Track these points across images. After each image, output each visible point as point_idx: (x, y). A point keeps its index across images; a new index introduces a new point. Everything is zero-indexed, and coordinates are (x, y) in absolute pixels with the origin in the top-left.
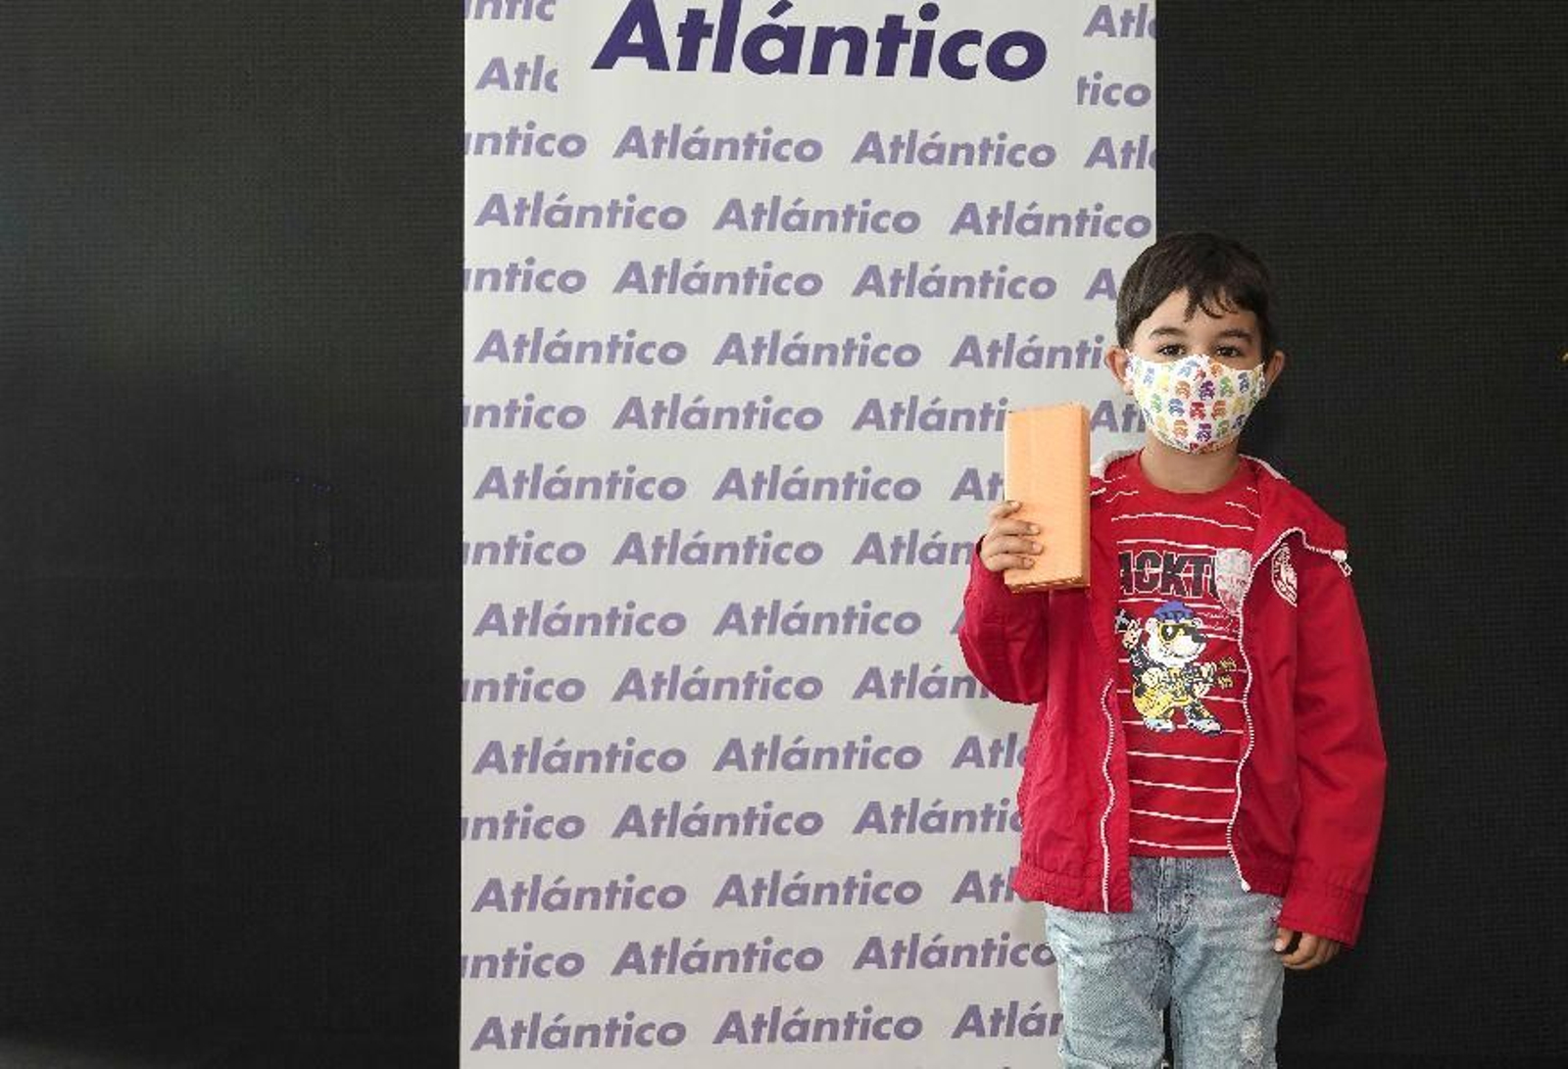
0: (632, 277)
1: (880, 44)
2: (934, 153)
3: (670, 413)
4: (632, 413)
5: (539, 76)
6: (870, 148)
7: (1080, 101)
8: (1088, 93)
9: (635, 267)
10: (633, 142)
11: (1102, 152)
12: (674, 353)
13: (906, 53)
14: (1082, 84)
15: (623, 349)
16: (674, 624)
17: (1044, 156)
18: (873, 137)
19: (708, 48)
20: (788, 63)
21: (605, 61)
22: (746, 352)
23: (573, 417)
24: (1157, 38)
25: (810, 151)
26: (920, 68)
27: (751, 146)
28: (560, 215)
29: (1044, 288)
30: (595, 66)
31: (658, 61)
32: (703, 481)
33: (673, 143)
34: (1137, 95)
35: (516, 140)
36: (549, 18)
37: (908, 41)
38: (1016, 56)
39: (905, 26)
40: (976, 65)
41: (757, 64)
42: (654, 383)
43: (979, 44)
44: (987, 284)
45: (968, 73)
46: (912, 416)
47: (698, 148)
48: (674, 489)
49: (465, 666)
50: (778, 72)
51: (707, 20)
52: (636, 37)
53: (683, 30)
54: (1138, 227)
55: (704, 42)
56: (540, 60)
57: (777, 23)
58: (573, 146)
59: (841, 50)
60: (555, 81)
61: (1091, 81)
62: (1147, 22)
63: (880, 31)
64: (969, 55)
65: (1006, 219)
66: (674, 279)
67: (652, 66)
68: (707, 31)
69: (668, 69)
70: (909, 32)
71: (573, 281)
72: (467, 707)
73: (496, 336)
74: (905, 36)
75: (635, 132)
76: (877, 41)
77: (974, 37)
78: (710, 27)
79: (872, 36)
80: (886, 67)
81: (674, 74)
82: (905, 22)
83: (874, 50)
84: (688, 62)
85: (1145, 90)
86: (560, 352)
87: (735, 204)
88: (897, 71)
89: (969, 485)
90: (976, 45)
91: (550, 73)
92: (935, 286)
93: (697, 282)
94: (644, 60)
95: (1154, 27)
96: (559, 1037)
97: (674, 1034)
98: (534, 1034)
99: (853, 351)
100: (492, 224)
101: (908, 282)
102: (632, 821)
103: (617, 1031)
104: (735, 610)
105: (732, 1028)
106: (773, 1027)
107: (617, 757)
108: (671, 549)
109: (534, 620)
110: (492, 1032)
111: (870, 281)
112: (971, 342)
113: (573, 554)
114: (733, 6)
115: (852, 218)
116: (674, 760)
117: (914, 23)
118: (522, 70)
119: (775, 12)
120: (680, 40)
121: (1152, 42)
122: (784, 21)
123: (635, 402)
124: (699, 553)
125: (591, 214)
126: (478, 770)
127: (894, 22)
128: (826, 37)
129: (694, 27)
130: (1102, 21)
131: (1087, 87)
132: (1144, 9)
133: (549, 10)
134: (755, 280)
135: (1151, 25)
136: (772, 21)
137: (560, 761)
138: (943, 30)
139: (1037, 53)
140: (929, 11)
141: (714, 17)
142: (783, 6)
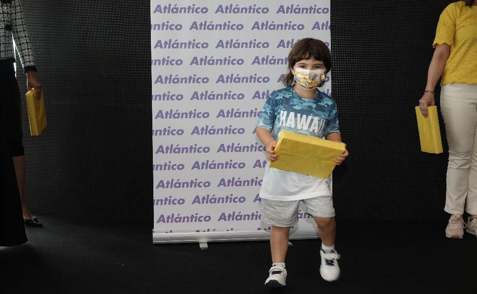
0: (194, 26)
3: (205, 61)
4: (195, 61)
9: (195, 23)
12: (205, 45)
15: (192, 44)
16: (206, 115)
22: (224, 44)
23: (179, 62)
28: (176, 10)
29: (301, 27)
32: (214, 78)
42: (200, 53)
44: (286, 26)
46: (267, 61)
48: (206, 80)
49: (153, 126)
54: (325, 11)
65: (291, 9)
66: (205, 26)
71: (179, 27)
72: (154, 137)
73: (159, 42)
86: (176, 45)
87: (221, 6)
89: (282, 78)
92: (274, 27)
93: (211, 27)
96: (179, 219)
97: (208, 219)
98: (172, 219)
99: (252, 44)
100: (158, 13)
101: (266, 26)
102: (196, 165)
103: (193, 218)
104: (222, 111)
105: (223, 217)
106: (232, 217)
107: (192, 149)
108: (206, 96)
109: (170, 114)
110: (162, 219)
111: (256, 26)
112: (282, 41)
113: (180, 97)
115: (251, 9)
116: (207, 150)
123: (195, 58)
124: (212, 97)
125: (183, 10)
126: (157, 153)
134: (226, 26)
137: (178, 150)
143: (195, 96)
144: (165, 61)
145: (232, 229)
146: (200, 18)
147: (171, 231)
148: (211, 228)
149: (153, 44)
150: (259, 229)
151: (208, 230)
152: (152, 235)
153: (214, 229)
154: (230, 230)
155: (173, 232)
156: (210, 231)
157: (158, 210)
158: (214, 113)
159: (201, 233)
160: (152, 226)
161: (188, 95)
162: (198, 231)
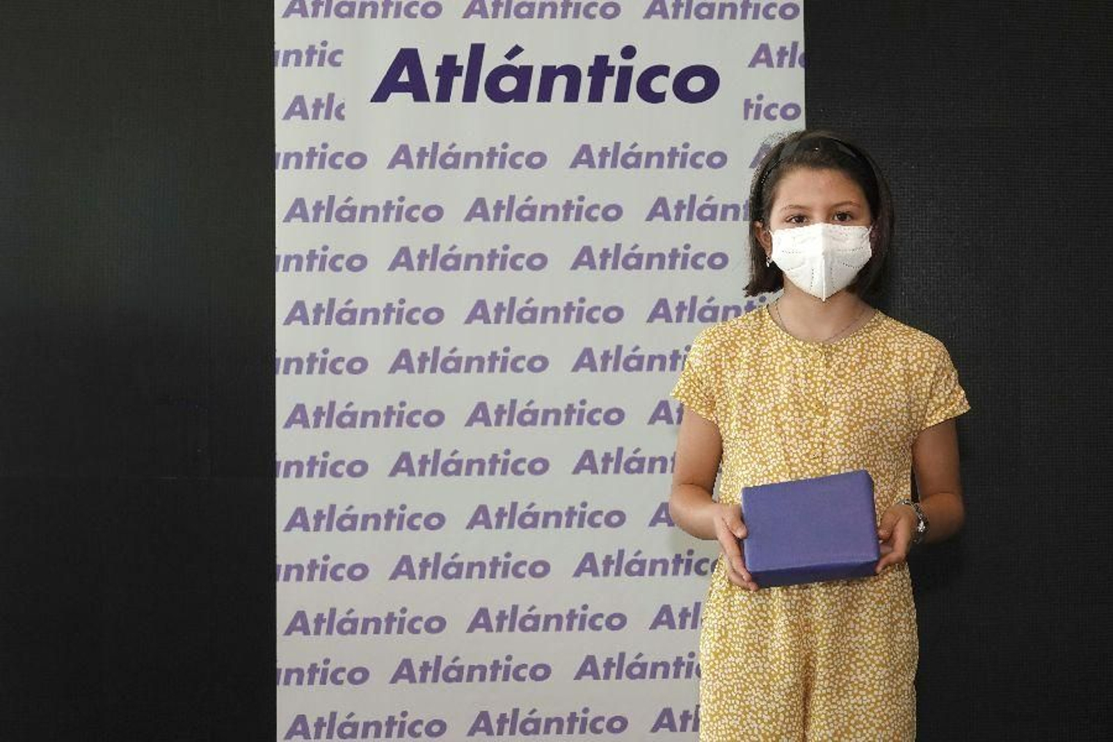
0: (402, 259)
1: (590, 78)
2: (633, 160)
3: (434, 361)
4: (403, 362)
5: (330, 108)
6: (584, 157)
7: (746, 117)
8: (752, 112)
10: (402, 157)
12: (434, 316)
13: (611, 84)
14: (748, 104)
15: (396, 313)
16: (436, 521)
17: (718, 160)
18: (586, 149)
19: (459, 84)
20: (520, 94)
21: (381, 95)
22: (490, 314)
23: (358, 365)
24: (806, 68)
25: (537, 160)
26: (622, 96)
27: (495, 157)
28: (348, 213)
29: (719, 261)
30: (372, 101)
31: (420, 95)
32: (458, 412)
33: (435, 157)
34: (791, 112)
35: (313, 157)
36: (338, 65)
37: (612, 75)
38: (696, 84)
39: (609, 64)
40: (664, 93)
41: (496, 95)
42: (419, 339)
43: (667, 76)
44: (675, 259)
45: (659, 98)
46: (616, 360)
47: (452, 160)
48: (435, 418)
49: (278, 554)
50: (512, 101)
51: (458, 63)
52: (404, 77)
53: (440, 71)
55: (456, 79)
56: (331, 97)
57: (512, 64)
58: (357, 161)
60: (343, 112)
61: (754, 101)
62: (798, 55)
63: (591, 68)
64: (660, 84)
65: (690, 209)
66: (435, 259)
67: (417, 99)
68: (458, 71)
69: (427, 99)
70: (613, 67)
71: (358, 263)
72: (280, 584)
73: (300, 305)
74: (610, 71)
75: (404, 149)
76: (589, 75)
78: (462, 67)
79: (584, 72)
80: (596, 95)
81: (433, 105)
82: (609, 60)
83: (586, 83)
84: (444, 95)
85: (796, 107)
86: (348, 316)
87: (480, 202)
88: (604, 98)
89: (662, 412)
90: (664, 77)
91: (339, 106)
92: (635, 261)
93: (453, 262)
94: (410, 94)
95: (803, 59)
99: (572, 312)
100: (296, 221)
101: (614, 258)
102: (405, 671)
104: (483, 509)
107: (392, 623)
108: (435, 464)
109: (328, 519)
111: (585, 258)
112: (663, 303)
113: (359, 469)
114: (477, 51)
115: (570, 210)
116: (437, 625)
117: (616, 61)
118: (318, 105)
119: (510, 56)
120: (438, 78)
121: (802, 71)
122: (517, 62)
123: (405, 354)
124: (455, 467)
125: (371, 212)
126: (288, 633)
127: (601, 61)
128: (549, 74)
129: (448, 68)
130: (762, 55)
131: (751, 106)
132: (795, 45)
133: (338, 58)
134: (496, 259)
135: (801, 57)
136: (507, 62)
137: (350, 626)
138: (639, 66)
139: (712, 80)
140: (629, 52)
141: (463, 61)
142: (516, 51)
143: (403, 464)
144: (313, 363)
146: (419, 236)
149: (281, 312)
158: (459, 514)
161: (381, 462)
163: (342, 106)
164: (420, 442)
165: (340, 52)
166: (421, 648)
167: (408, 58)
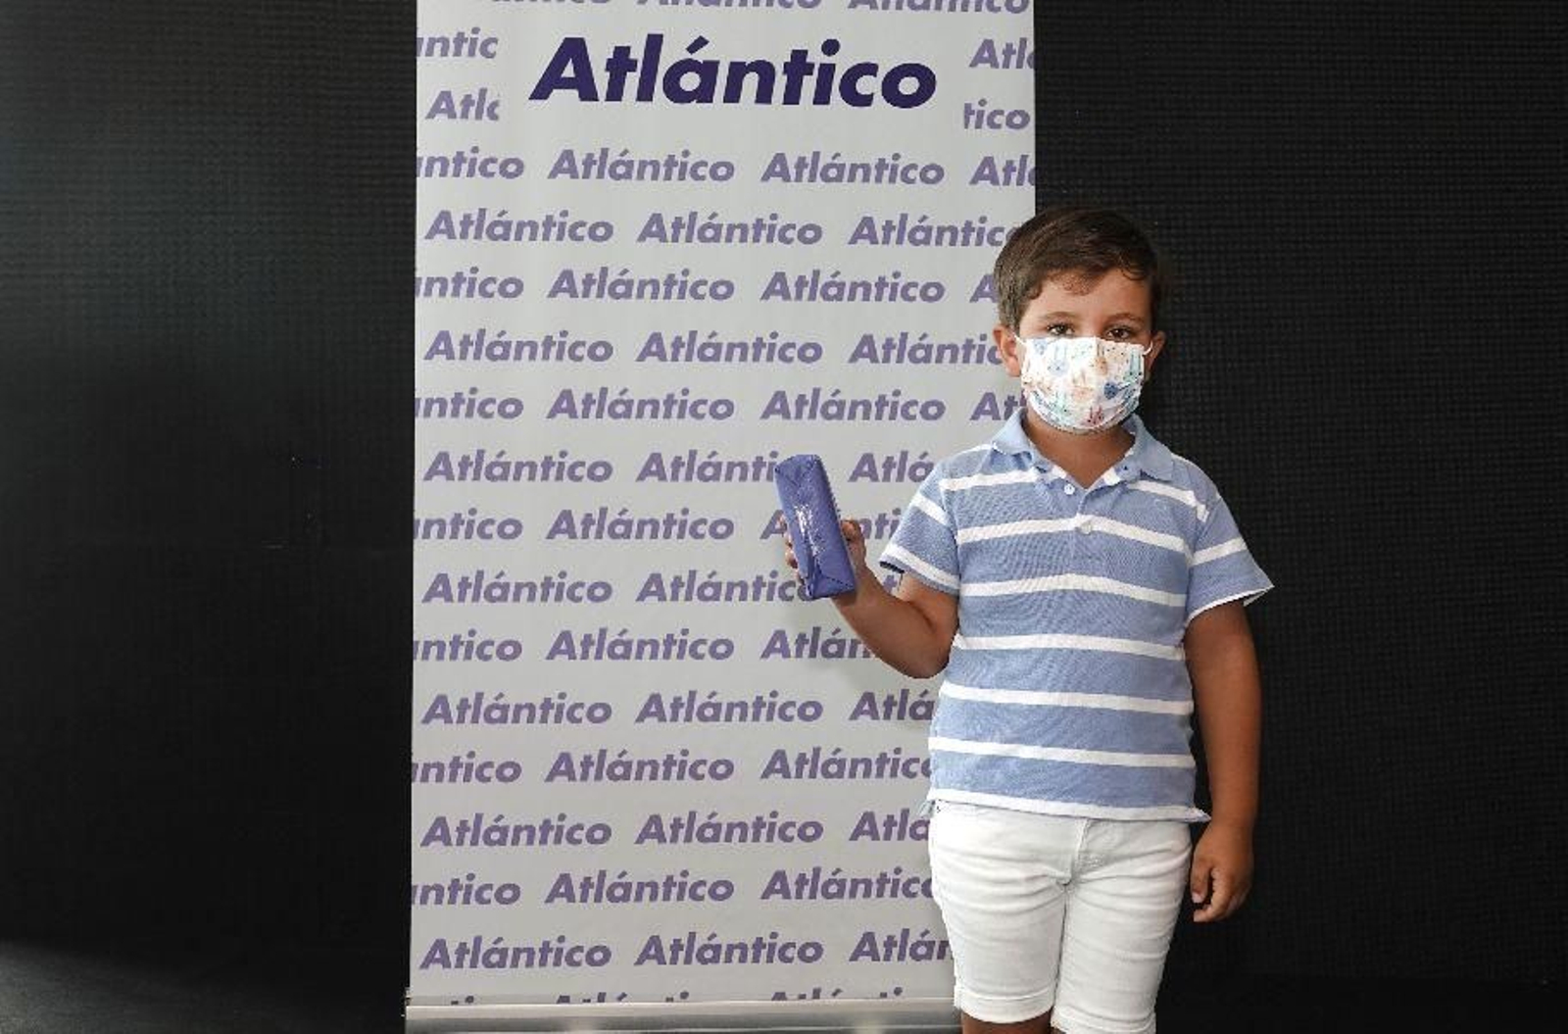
0: (565, 284)
1: (785, 77)
2: (836, 172)
3: (599, 404)
4: (564, 404)
5: (481, 106)
6: (777, 168)
7: (966, 126)
8: (973, 119)
9: (567, 275)
10: (565, 164)
11: (986, 171)
12: (602, 351)
13: (809, 84)
14: (968, 110)
15: (557, 347)
16: (601, 592)
17: (933, 174)
18: (780, 158)
19: (632, 80)
20: (704, 94)
21: (541, 92)
22: (666, 350)
23: (512, 408)
24: (1036, 69)
25: (723, 171)
26: (822, 97)
27: (675, 167)
28: (502, 230)
29: (933, 292)
30: (530, 99)
31: (588, 93)
32: (628, 465)
33: (604, 165)
34: (1017, 120)
35: (459, 164)
36: (492, 56)
37: (811, 74)
38: (908, 86)
39: (808, 60)
40: (872, 95)
41: (676, 94)
42: (583, 378)
43: (875, 76)
44: (881, 289)
45: (866, 101)
46: (815, 406)
47: (623, 169)
48: (601, 471)
49: (415, 628)
50: (694, 101)
51: (632, 56)
52: (569, 72)
53: (610, 65)
55: (629, 75)
56: (483, 92)
57: (695, 59)
58: (512, 168)
59: (751, 82)
60: (497, 111)
61: (976, 107)
62: (1026, 55)
63: (786, 65)
64: (866, 85)
65: (900, 231)
66: (602, 285)
67: (583, 97)
68: (632, 66)
69: (597, 100)
70: (812, 65)
71: (512, 288)
72: (417, 664)
73: (444, 337)
74: (808, 69)
75: (568, 155)
76: (784, 73)
77: (870, 69)
78: (636, 61)
79: (779, 69)
80: (792, 97)
81: (602, 104)
82: (809, 56)
83: (780, 82)
84: (615, 93)
85: (1025, 116)
86: (500, 350)
87: (656, 219)
88: (802, 100)
89: (866, 467)
90: (872, 77)
91: (492, 104)
92: (836, 290)
93: (622, 289)
94: (576, 92)
95: (1032, 59)
96: (498, 957)
97: (599, 956)
98: (475, 954)
99: (762, 349)
100: (441, 238)
101: (812, 287)
102: (563, 767)
103: (549, 954)
104: (655, 578)
105: (652, 951)
106: (689, 950)
107: (551, 710)
108: (599, 525)
109: (477, 588)
110: (438, 953)
111: (777, 286)
112: (868, 340)
113: (511, 529)
114: (654, 43)
115: (762, 230)
116: (601, 713)
117: (817, 57)
118: (467, 101)
119: (692, 49)
120: (608, 74)
121: (1031, 72)
122: (700, 56)
123: (567, 395)
124: (623, 528)
125: (529, 229)
126: (426, 721)
127: (799, 56)
128: (738, 71)
129: (620, 62)
130: (986, 54)
131: (973, 113)
132: (1023, 41)
133: (491, 48)
134: (672, 286)
135: (1030, 57)
136: (689, 56)
137: (500, 713)
138: (842, 63)
139: (927, 82)
140: (831, 47)
141: (638, 54)
142: (700, 43)
143: (563, 524)
144: (458, 405)
145: (684, 995)
146: (584, 258)
147: (470, 1000)
148: (612, 991)
149: (422, 344)
150: (780, 996)
151: (601, 998)
152: (403, 1011)
153: (620, 994)
154: (677, 997)
155: (476, 1000)
156: (606, 999)
157: (426, 924)
158: (627, 584)
159: (574, 1008)
160: (405, 981)
161: (538, 523)
162: (564, 999)
163: (495, 104)
164: (583, 499)
165: (495, 41)
166: (582, 740)
167: (574, 49)
